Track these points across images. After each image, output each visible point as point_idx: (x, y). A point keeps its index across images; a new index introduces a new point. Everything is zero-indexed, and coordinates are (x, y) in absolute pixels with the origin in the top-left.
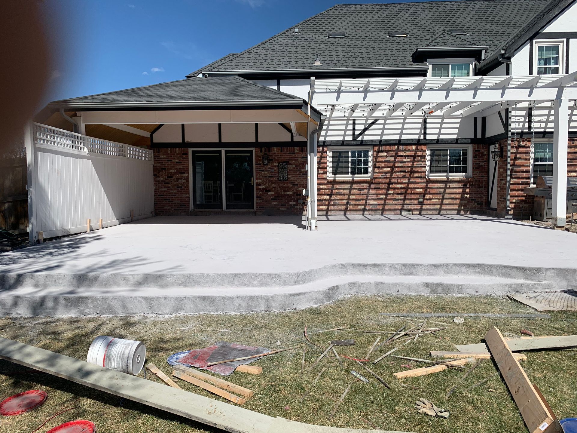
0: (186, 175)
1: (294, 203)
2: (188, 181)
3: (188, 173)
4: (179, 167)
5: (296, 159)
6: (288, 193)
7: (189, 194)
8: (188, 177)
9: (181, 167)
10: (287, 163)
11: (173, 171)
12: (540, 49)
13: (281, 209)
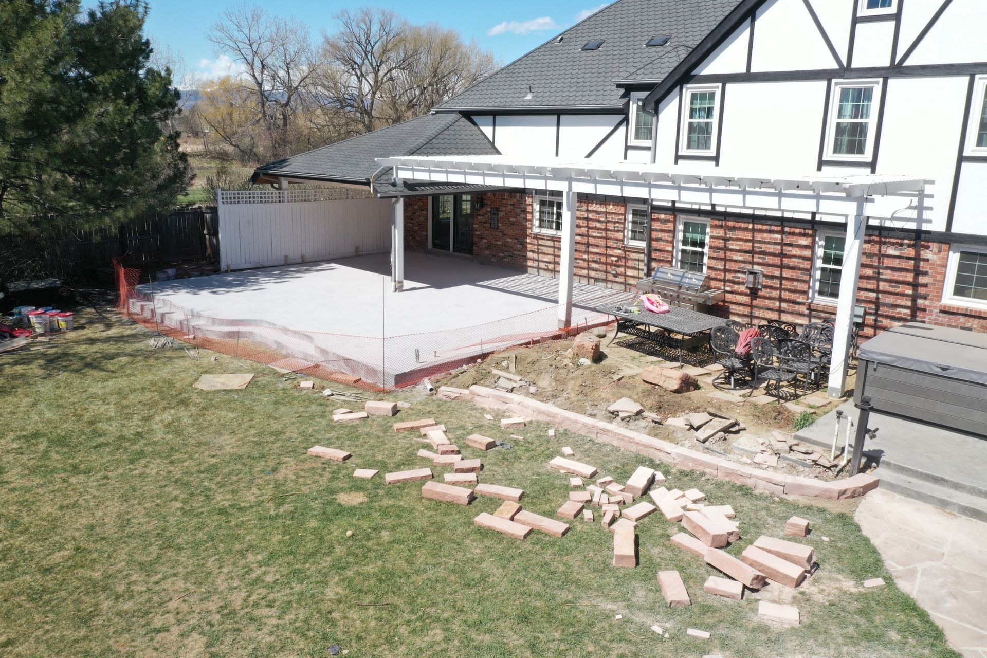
0: (424, 212)
1: (502, 255)
2: (427, 219)
3: (427, 211)
4: (420, 203)
5: (506, 205)
6: (498, 243)
7: (427, 232)
8: (427, 214)
9: (421, 204)
10: (498, 210)
11: (416, 207)
12: (694, 96)
13: (492, 260)
